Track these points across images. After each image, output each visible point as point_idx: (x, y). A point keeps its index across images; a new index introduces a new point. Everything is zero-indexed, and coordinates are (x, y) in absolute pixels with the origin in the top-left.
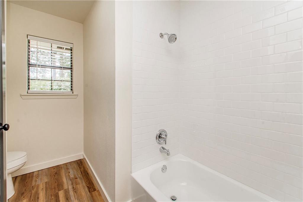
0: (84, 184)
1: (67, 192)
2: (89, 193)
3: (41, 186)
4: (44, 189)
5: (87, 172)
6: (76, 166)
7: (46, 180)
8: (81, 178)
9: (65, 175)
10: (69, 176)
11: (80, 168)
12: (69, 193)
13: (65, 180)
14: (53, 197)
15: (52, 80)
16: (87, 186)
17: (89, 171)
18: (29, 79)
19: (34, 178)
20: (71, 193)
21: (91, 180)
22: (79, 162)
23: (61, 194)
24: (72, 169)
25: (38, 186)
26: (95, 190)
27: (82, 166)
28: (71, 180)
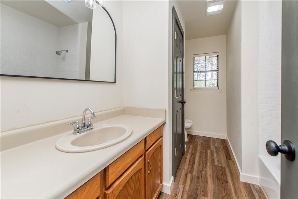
0: (224, 153)
1: (212, 152)
2: (226, 159)
3: (199, 143)
4: (200, 145)
5: (227, 148)
6: (220, 141)
7: (202, 142)
8: (222, 149)
9: (213, 143)
10: (215, 145)
11: (223, 144)
12: (213, 152)
13: (212, 146)
14: (204, 150)
15: (205, 80)
16: (226, 155)
17: (229, 148)
18: (194, 80)
19: (196, 138)
20: (215, 154)
21: (229, 153)
22: (223, 140)
23: (209, 151)
24: (217, 142)
25: (197, 142)
26: (231, 160)
27: (224, 144)
28: (215, 147)
